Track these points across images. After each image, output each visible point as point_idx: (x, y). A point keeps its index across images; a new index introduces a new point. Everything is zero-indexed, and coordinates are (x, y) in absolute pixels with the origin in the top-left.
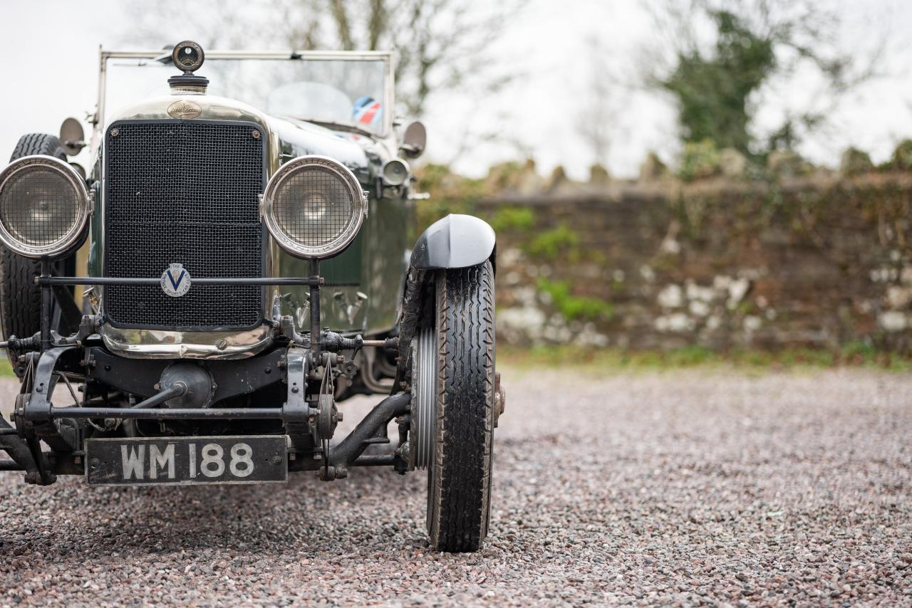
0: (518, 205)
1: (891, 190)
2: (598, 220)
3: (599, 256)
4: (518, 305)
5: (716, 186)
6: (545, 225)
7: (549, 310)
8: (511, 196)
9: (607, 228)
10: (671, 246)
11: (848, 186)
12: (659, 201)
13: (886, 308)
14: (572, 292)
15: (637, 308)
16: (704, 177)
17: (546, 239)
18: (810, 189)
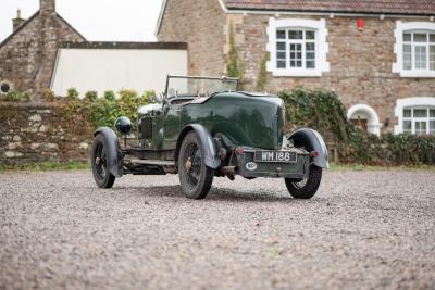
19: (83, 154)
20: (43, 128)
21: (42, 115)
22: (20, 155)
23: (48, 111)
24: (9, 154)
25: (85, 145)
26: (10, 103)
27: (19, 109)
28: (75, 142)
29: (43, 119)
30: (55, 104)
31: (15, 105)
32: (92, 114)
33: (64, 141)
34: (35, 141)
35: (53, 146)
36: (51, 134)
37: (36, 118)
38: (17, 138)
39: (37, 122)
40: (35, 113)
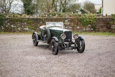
0: (26, 19)
1: (61, 18)
2: (34, 20)
3: (34, 23)
4: (26, 28)
5: (45, 18)
6: (29, 21)
7: (29, 28)
8: (25, 18)
9: (35, 21)
10: (41, 23)
11: (57, 18)
12: (40, 19)
14: (31, 26)
15: (38, 28)
16: (44, 17)
17: (29, 22)
18: (54, 18)
19: (78, 29)
20: (68, 23)
21: (68, 20)
23: (69, 19)
25: (78, 27)
26: (61, 17)
27: (63, 19)
28: (76, 27)
29: (68, 21)
30: (71, 17)
31: (62, 18)
32: (80, 20)
33: (73, 26)
34: (67, 26)
35: (71, 27)
36: (70, 25)
37: (67, 21)
40: (67, 20)
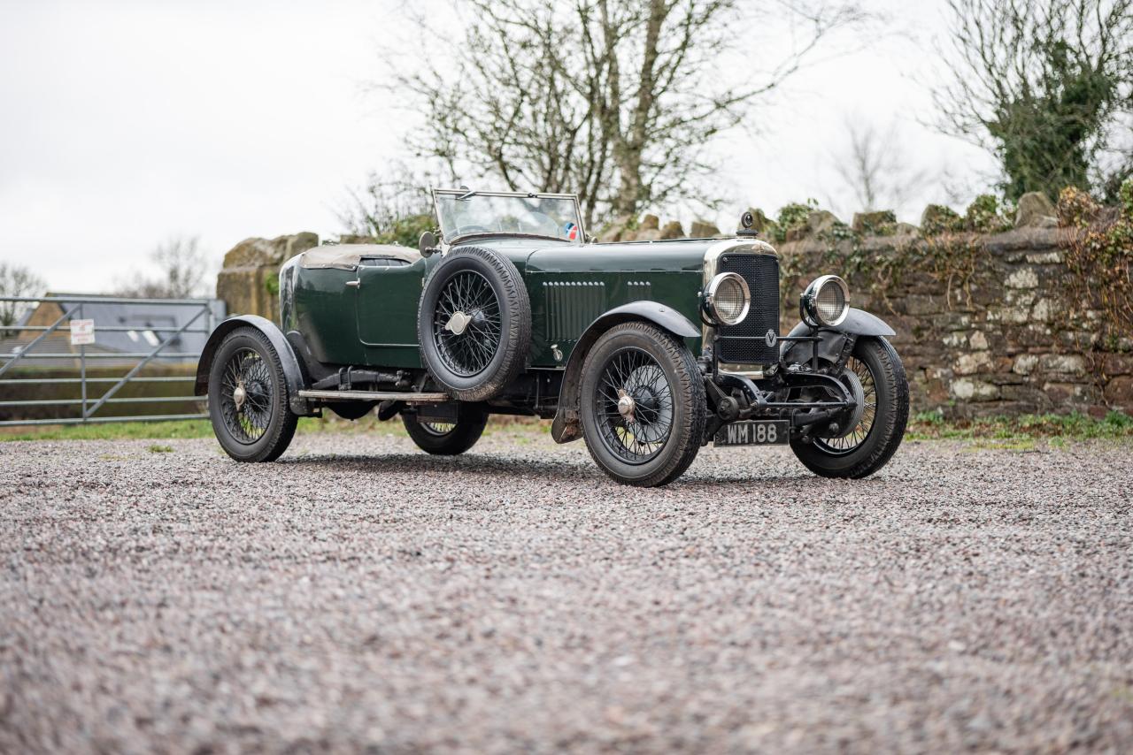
1: (959, 251)
11: (922, 246)
13: (958, 376)
20: (1042, 311)
21: (1039, 268)
22: (987, 390)
23: (1054, 256)
24: (963, 389)
27: (977, 252)
29: (1042, 279)
30: (1073, 234)
31: (972, 240)
33: (1097, 347)
34: (1025, 350)
35: (1070, 363)
36: (1064, 328)
37: (1023, 278)
38: (979, 340)
39: (1026, 290)
40: (1022, 262)
